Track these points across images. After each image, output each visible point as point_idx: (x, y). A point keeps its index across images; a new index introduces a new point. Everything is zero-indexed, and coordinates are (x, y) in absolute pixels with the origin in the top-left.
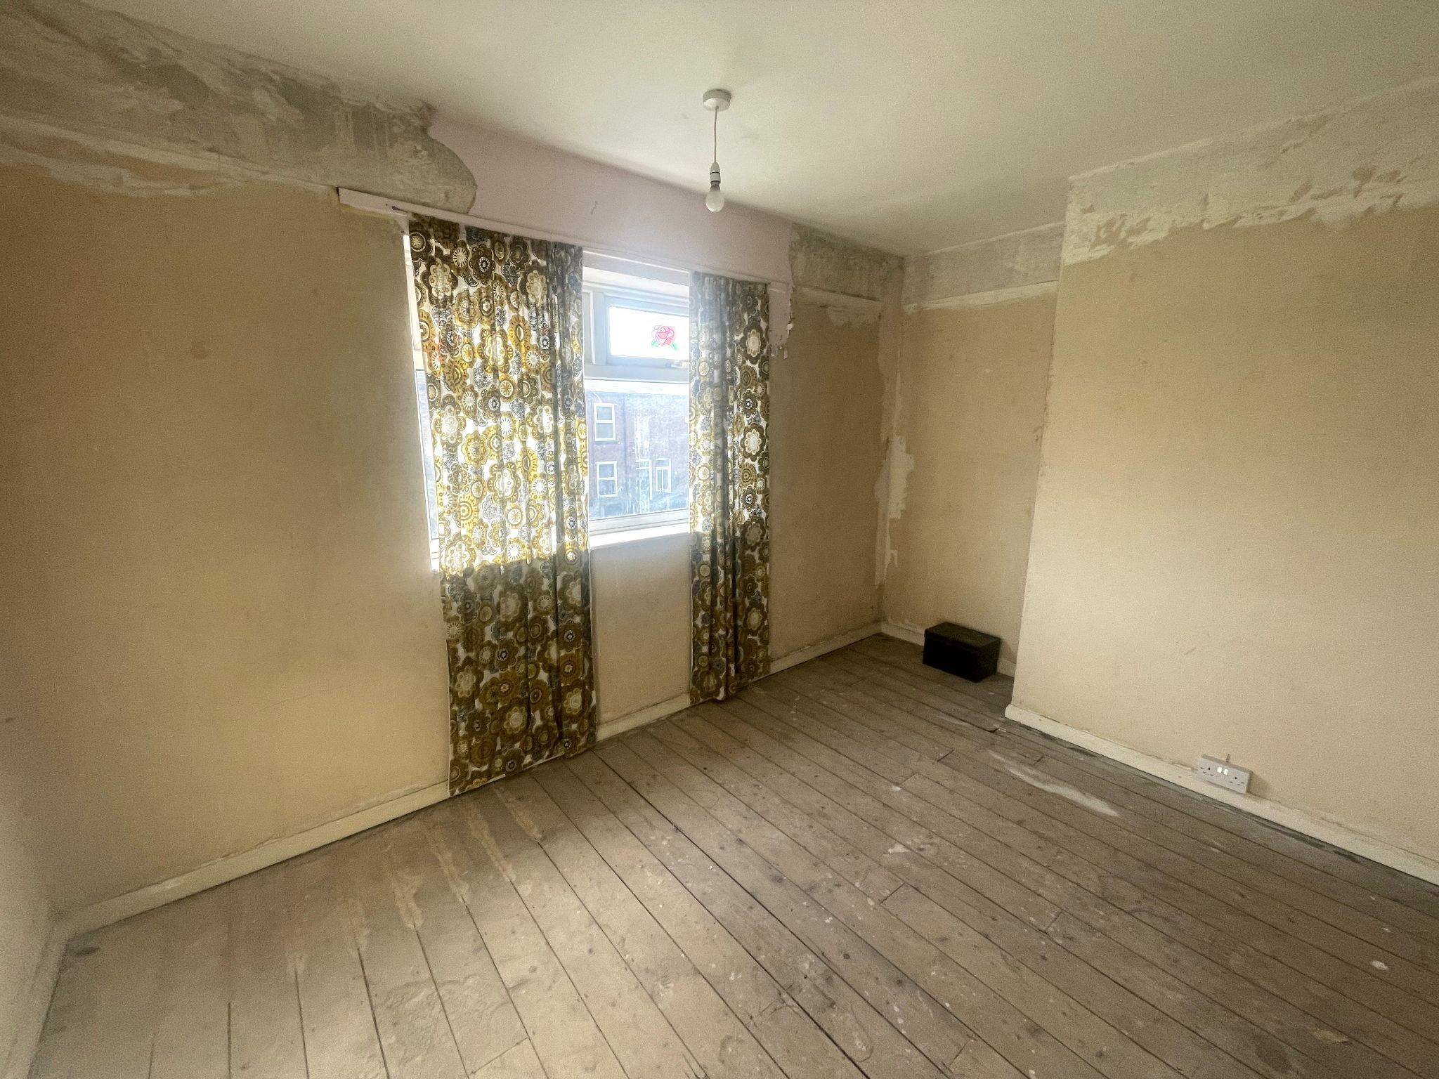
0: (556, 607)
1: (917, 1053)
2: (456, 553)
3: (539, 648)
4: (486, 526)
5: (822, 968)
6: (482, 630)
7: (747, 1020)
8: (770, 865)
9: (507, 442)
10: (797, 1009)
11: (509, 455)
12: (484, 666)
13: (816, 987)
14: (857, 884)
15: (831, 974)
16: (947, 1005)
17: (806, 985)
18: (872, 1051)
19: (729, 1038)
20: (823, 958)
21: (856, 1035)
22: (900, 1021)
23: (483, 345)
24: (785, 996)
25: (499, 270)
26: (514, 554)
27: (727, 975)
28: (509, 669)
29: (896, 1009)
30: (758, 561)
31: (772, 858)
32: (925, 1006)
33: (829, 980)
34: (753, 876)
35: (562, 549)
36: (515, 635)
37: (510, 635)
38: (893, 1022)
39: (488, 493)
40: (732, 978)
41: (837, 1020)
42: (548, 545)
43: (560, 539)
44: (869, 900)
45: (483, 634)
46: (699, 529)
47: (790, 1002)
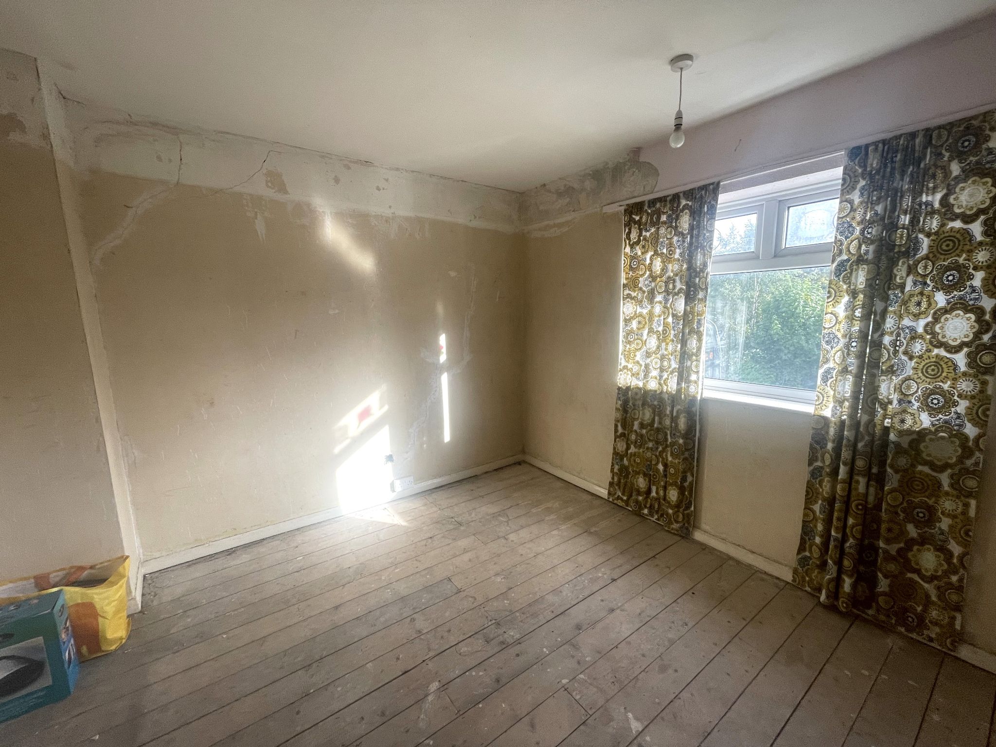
0: (671, 427)
1: (455, 676)
2: (623, 376)
3: (660, 449)
4: (641, 365)
5: (510, 641)
6: (633, 422)
7: (483, 606)
8: (593, 624)
9: (657, 319)
10: (486, 626)
11: (657, 326)
12: (632, 443)
13: (499, 636)
14: (582, 676)
15: (505, 645)
16: (481, 706)
17: (500, 631)
18: (460, 654)
19: (475, 599)
20: (517, 642)
21: (470, 649)
22: (474, 673)
23: (651, 264)
24: (494, 621)
25: (664, 218)
26: (653, 385)
27: (508, 599)
28: (641, 451)
29: (481, 673)
30: (946, 487)
31: (599, 626)
32: (481, 691)
33: (503, 643)
34: (578, 614)
35: (679, 391)
36: (647, 433)
37: (644, 431)
38: (474, 669)
39: (645, 347)
40: (506, 602)
41: (479, 643)
42: (672, 386)
43: (678, 384)
44: (567, 681)
45: (633, 425)
46: (827, 413)
47: (490, 623)
